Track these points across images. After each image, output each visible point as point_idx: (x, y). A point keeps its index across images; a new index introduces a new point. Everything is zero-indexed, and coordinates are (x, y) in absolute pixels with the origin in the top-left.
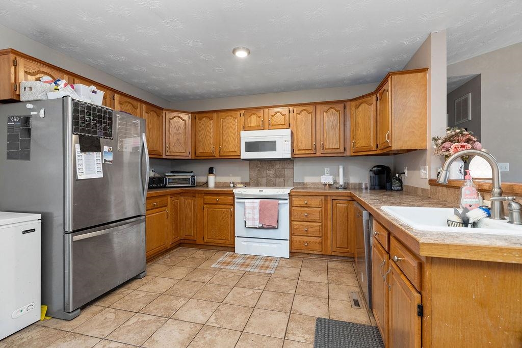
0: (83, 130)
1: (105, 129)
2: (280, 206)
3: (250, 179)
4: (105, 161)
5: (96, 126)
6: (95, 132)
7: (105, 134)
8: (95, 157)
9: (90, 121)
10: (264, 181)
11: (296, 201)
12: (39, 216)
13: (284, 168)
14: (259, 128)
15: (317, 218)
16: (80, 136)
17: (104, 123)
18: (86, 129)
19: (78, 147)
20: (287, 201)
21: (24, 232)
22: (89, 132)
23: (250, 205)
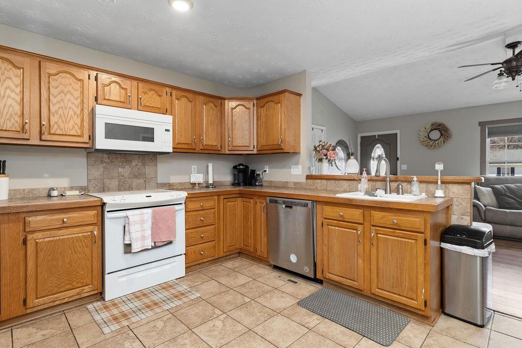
2: (177, 213)
3: (89, 181)
10: (115, 183)
11: (192, 206)
13: (144, 165)
14: (125, 105)
15: (211, 221)
20: (183, 206)
23: (137, 218)
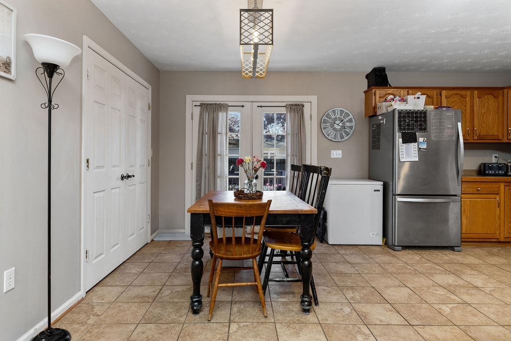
0: (404, 129)
1: (421, 125)
4: (420, 149)
5: (413, 124)
6: (413, 129)
7: (421, 129)
8: (413, 146)
9: (409, 122)
12: (382, 183)
16: (402, 133)
17: (420, 121)
18: (406, 127)
19: (401, 140)
21: (375, 191)
22: (408, 129)
